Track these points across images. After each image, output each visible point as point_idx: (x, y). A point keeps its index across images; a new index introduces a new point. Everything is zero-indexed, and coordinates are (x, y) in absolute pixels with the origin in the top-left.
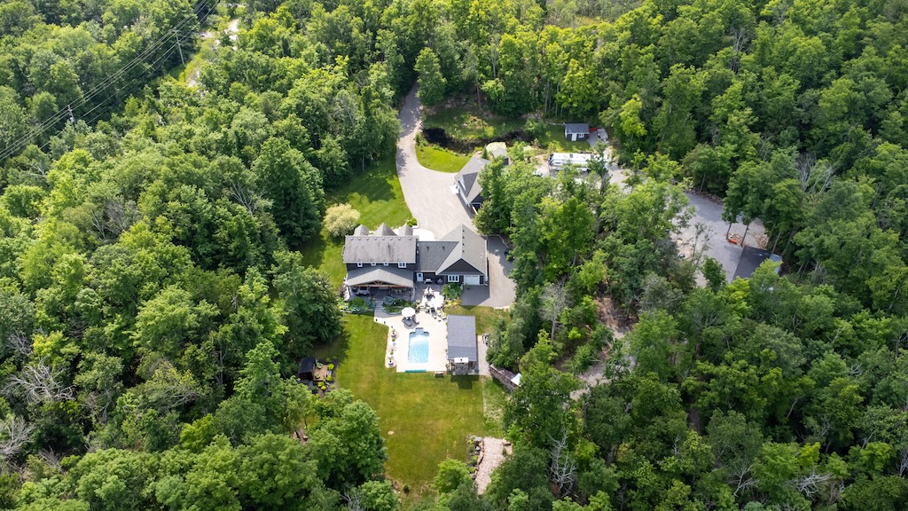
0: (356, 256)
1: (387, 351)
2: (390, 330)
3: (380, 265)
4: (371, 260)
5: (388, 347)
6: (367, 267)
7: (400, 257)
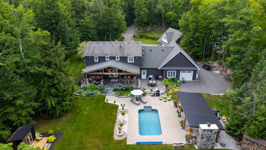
0: (93, 52)
1: (116, 124)
2: (120, 108)
3: (112, 58)
4: (106, 55)
5: (117, 121)
6: (102, 59)
7: (129, 53)
